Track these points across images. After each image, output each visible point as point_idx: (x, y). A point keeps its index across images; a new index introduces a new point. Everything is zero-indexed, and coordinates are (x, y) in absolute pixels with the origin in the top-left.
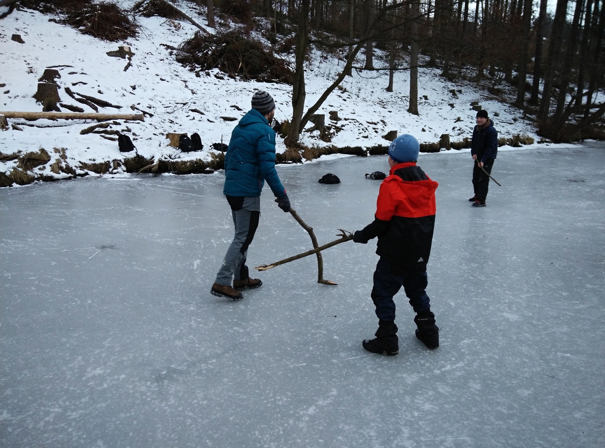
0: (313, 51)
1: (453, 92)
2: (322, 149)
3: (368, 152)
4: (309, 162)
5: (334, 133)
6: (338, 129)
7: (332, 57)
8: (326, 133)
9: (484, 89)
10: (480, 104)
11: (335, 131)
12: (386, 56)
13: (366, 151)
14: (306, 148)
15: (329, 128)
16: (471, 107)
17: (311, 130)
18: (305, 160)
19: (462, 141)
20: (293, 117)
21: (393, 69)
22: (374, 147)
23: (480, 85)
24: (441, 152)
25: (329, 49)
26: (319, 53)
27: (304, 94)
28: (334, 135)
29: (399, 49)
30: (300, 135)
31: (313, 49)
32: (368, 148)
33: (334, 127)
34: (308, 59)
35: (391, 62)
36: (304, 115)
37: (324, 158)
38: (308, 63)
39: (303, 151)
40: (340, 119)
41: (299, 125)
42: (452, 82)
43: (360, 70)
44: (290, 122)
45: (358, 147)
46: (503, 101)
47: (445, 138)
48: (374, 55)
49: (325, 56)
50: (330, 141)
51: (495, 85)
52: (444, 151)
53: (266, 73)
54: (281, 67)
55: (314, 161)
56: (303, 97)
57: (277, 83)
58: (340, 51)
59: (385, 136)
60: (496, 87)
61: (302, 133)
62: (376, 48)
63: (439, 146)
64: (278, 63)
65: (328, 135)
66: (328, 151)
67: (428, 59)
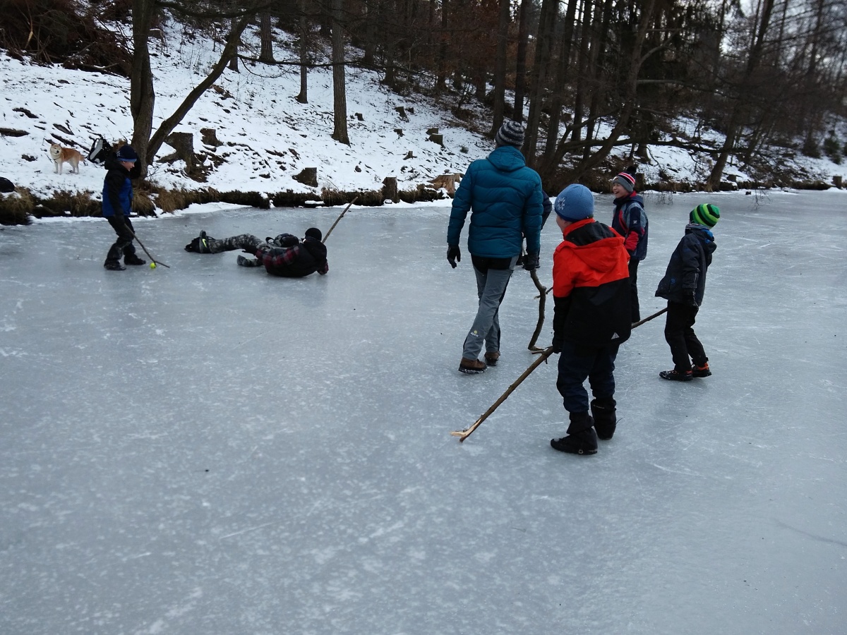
0: (169, 23)
1: (400, 110)
2: (191, 193)
3: (271, 201)
4: (168, 215)
5: (211, 166)
6: (219, 161)
7: (202, 36)
8: (198, 165)
9: (446, 110)
10: (440, 132)
11: (213, 164)
12: (295, 44)
13: (267, 201)
14: (161, 191)
15: (202, 158)
16: (428, 137)
17: (169, 160)
18: (162, 211)
19: (416, 189)
20: (134, 135)
21: (306, 65)
22: (281, 193)
23: (441, 103)
24: (386, 206)
25: (198, 21)
26: (179, 26)
27: (153, 95)
28: (212, 170)
29: (315, 33)
30: (150, 166)
31: (168, 18)
32: (270, 196)
33: (211, 157)
34: (158, 35)
35: (302, 53)
36: (153, 132)
37: (195, 208)
38: (159, 41)
39: (157, 195)
40: (221, 144)
41: (145, 150)
42: (399, 94)
43: (253, 61)
44: (129, 142)
45: (254, 193)
46: (473, 130)
47: (390, 183)
48: (275, 40)
49: (191, 32)
50: (204, 180)
51: (461, 103)
52: (389, 205)
53: (82, 54)
54: (110, 45)
55: (179, 213)
56: (151, 100)
57: (103, 73)
58: (217, 26)
59: (296, 176)
60: (463, 107)
61: (154, 164)
62: (277, 27)
63: (381, 196)
64: (103, 38)
65: (200, 170)
66: (202, 198)
67: (362, 54)
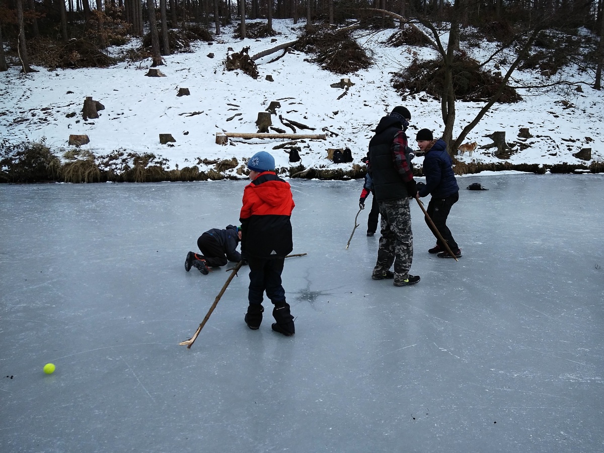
3: (548, 170)
6: (524, 147)
8: (507, 150)
11: (519, 149)
22: (558, 164)
28: (516, 152)
32: (549, 166)
33: (519, 145)
40: (532, 136)
45: (536, 165)
50: (507, 158)
59: (576, 154)
